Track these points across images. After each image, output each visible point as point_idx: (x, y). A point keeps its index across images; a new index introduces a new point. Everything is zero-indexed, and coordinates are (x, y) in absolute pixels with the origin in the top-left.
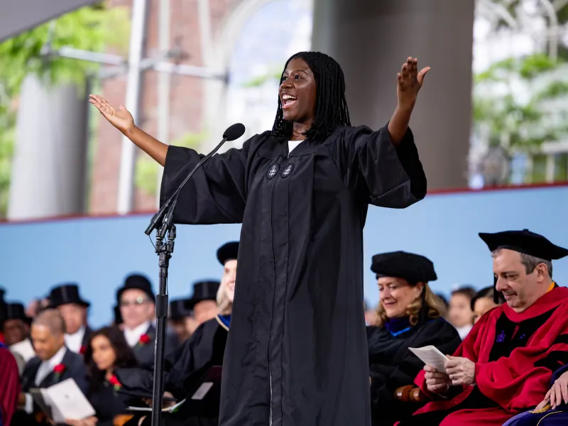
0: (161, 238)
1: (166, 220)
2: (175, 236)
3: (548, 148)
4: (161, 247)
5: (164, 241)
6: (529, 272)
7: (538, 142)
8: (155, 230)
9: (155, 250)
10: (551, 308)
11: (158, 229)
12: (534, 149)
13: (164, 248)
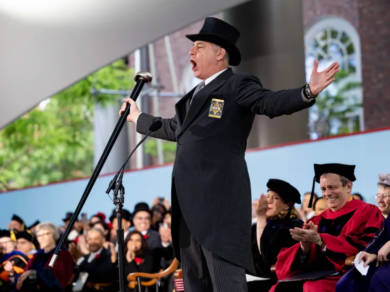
0: (116, 195)
1: (118, 184)
2: (124, 193)
3: (348, 115)
4: (116, 200)
5: (118, 197)
6: (344, 186)
7: (343, 112)
8: (112, 191)
9: (113, 203)
10: (352, 210)
11: (113, 189)
12: (341, 116)
13: (118, 201)
